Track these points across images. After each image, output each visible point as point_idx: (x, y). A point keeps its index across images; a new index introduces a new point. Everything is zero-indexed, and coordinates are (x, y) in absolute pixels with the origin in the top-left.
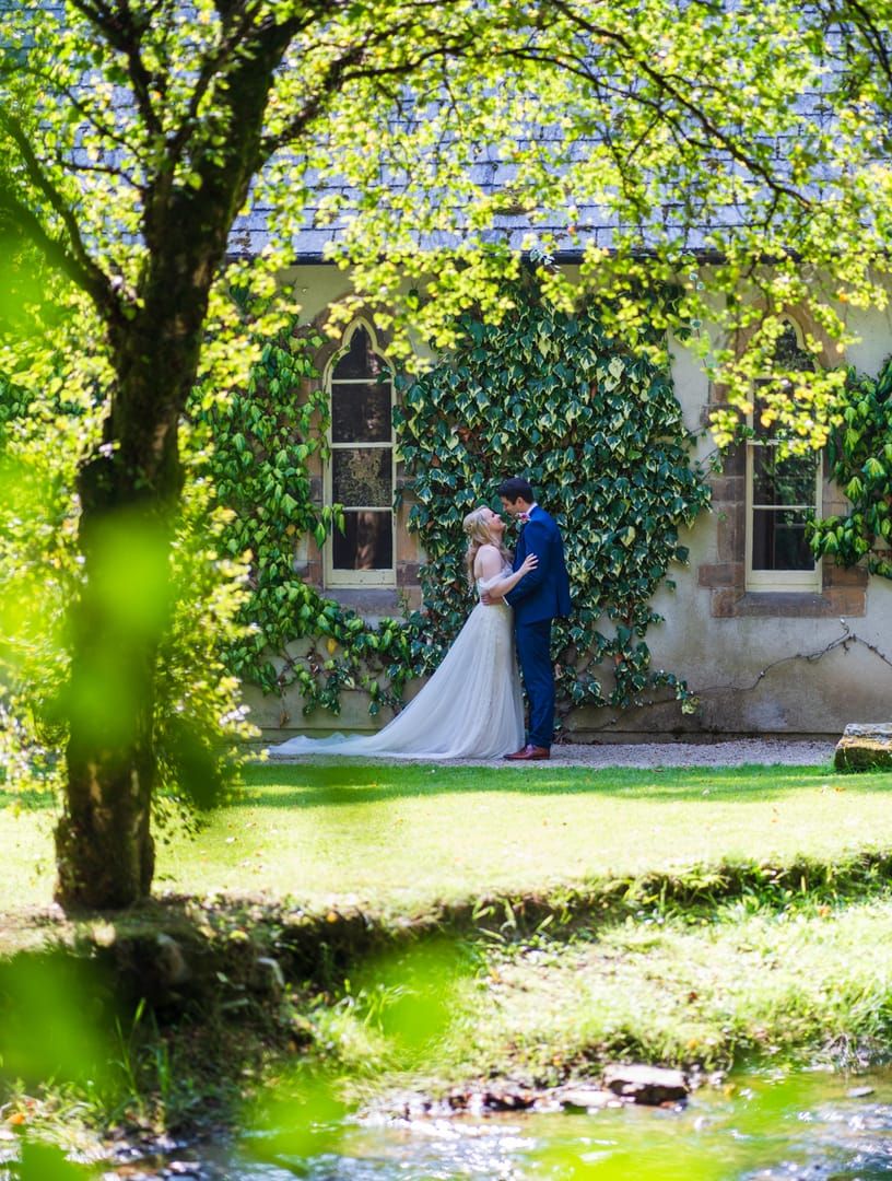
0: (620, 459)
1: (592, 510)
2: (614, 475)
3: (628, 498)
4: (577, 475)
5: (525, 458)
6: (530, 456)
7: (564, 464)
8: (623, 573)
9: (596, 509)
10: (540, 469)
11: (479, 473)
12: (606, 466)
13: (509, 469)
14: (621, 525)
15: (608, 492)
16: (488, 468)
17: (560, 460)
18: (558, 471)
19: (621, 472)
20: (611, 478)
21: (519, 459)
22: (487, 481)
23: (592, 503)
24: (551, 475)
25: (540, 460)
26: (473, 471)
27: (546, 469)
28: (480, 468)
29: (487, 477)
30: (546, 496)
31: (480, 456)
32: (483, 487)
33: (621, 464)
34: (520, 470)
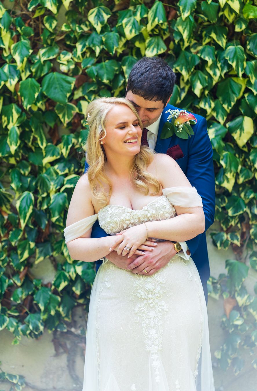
0: (231, 18)
1: (191, 93)
2: (222, 42)
3: (244, 76)
4: (167, 42)
5: (92, 18)
6: (99, 16)
7: (150, 27)
8: (236, 185)
9: (197, 91)
10: (114, 35)
11: (25, 41)
12: (210, 27)
13: (68, 36)
14: (232, 116)
15: (214, 66)
16: (37, 34)
17: (144, 21)
18: (140, 37)
19: (232, 37)
20: (218, 48)
21: (82, 20)
22: (35, 52)
23: (191, 84)
24: (130, 44)
25: (113, 22)
26: (17, 38)
27: (122, 34)
28: (26, 34)
29: (35, 47)
30: (122, 73)
31: (26, 18)
32: (30, 62)
33: (233, 26)
34: (84, 36)
